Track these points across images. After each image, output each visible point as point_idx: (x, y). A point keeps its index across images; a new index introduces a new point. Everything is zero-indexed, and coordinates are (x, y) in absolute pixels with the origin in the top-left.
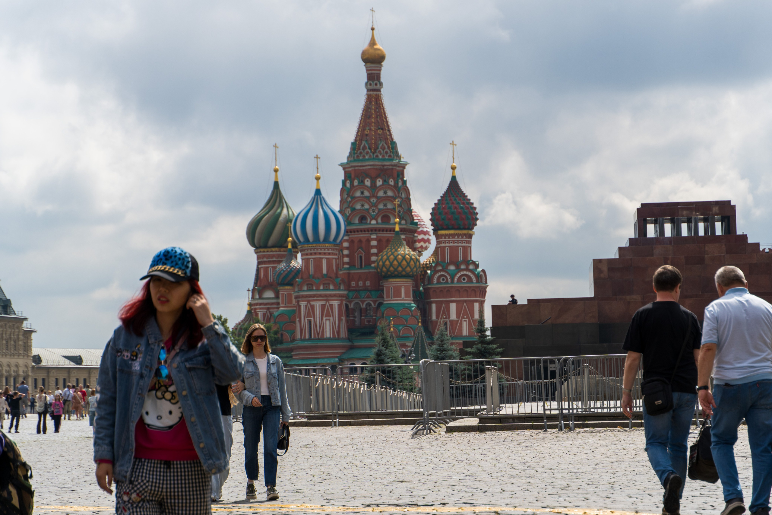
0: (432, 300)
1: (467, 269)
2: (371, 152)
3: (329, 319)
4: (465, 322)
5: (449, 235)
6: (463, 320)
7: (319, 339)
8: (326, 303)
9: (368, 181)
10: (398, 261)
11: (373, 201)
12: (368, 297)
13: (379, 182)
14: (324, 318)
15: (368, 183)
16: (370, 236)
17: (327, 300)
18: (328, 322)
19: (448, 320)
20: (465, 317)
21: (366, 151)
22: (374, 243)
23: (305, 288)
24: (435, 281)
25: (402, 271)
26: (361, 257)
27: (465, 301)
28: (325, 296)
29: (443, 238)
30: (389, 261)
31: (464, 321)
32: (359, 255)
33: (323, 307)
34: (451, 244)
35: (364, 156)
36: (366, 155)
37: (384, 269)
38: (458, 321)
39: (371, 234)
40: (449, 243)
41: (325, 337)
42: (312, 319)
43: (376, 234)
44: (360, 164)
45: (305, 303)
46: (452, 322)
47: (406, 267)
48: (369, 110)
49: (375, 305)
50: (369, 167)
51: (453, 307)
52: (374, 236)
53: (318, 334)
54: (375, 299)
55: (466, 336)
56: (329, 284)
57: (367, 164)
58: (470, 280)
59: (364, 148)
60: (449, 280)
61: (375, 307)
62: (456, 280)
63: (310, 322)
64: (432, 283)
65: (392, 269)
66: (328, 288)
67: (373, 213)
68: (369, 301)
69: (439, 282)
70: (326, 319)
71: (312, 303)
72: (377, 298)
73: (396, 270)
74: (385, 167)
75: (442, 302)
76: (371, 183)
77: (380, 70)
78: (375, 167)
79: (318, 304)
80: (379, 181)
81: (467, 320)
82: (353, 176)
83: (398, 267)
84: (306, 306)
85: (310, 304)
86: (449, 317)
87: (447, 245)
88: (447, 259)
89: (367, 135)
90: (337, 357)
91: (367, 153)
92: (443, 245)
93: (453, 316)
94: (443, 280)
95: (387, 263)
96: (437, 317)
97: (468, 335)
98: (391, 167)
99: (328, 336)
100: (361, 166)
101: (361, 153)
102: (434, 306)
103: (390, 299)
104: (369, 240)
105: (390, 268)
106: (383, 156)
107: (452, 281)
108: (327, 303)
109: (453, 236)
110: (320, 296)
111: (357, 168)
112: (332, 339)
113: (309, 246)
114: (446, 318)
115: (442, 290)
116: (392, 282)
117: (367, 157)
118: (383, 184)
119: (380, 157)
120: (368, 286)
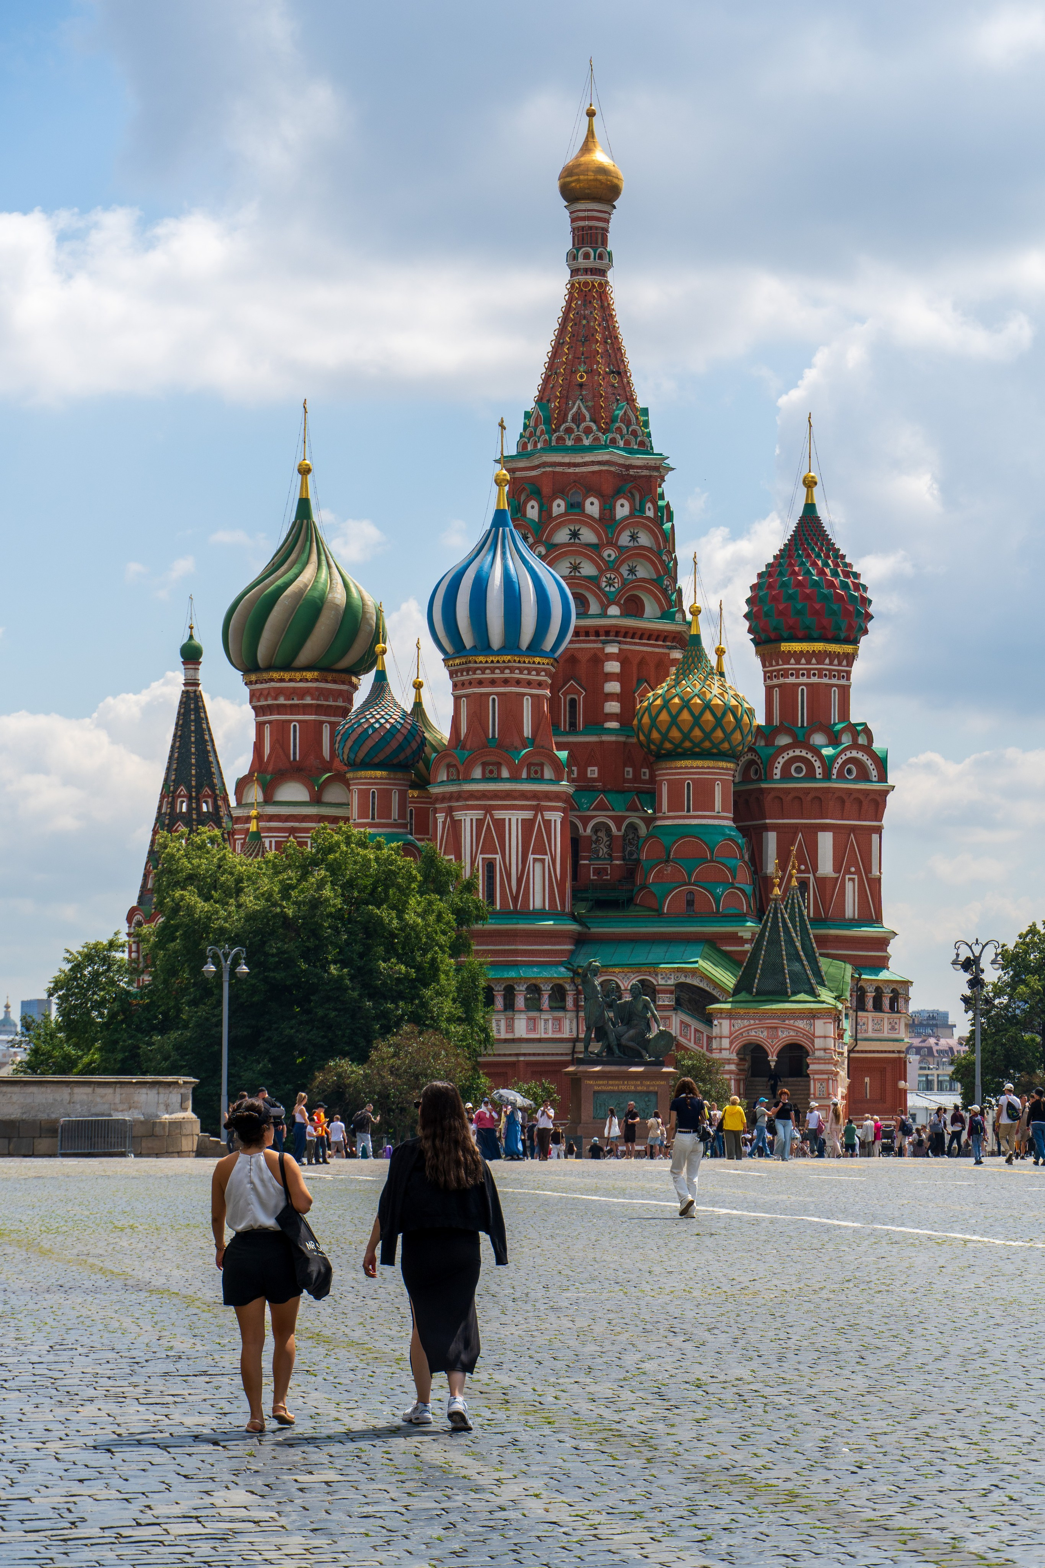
0: (768, 821)
1: (855, 746)
2: (600, 429)
3: (543, 861)
4: (851, 883)
5: (809, 656)
6: (847, 877)
7: (515, 912)
8: (536, 816)
9: (592, 504)
10: (691, 713)
11: (609, 556)
12: (601, 807)
13: (622, 510)
14: (531, 857)
15: (593, 507)
16: (603, 649)
17: (538, 809)
18: (538, 866)
19: (811, 876)
20: (853, 869)
21: (583, 425)
22: (613, 667)
23: (477, 773)
24: (777, 772)
25: (702, 741)
26: (573, 702)
27: (853, 829)
28: (535, 796)
29: (792, 661)
30: (669, 713)
31: (850, 879)
32: (569, 697)
33: (527, 826)
34: (815, 680)
35: (578, 439)
36: (584, 438)
37: (655, 735)
38: (837, 878)
39: (605, 642)
40: (809, 677)
41: (531, 908)
42: (498, 857)
43: (619, 642)
44: (567, 460)
45: (477, 814)
46: (821, 882)
47: (714, 729)
48: (584, 322)
49: (619, 829)
50: (596, 468)
51: (826, 842)
52: (612, 649)
53: (515, 899)
54: (620, 814)
55: (854, 919)
56: (542, 765)
57: (588, 459)
58: (864, 776)
59: (578, 419)
60: (819, 771)
61: (620, 834)
62: (835, 771)
63: (490, 866)
64: (769, 777)
65: (675, 733)
66: (539, 775)
67: (607, 589)
68: (601, 817)
69: (786, 775)
70: (535, 860)
71: (499, 814)
72: (627, 810)
73: (686, 736)
74: (632, 472)
75: (796, 828)
76: (602, 510)
77: (607, 221)
78: (612, 469)
79: (514, 818)
80: (622, 506)
81: (856, 877)
82: (546, 490)
83: (691, 729)
84: (480, 823)
85: (492, 816)
86: (815, 869)
87: (804, 680)
88: (802, 717)
89: (581, 385)
90: (560, 963)
91: (588, 431)
92: (792, 680)
93: (826, 866)
94: (799, 770)
95: (664, 716)
96: (783, 865)
97: (856, 917)
98: (645, 473)
99: (538, 904)
100: (569, 465)
101: (569, 431)
102: (772, 838)
103: (685, 813)
104: (598, 659)
105: (669, 730)
106: (627, 443)
107: (827, 776)
108: (539, 817)
109: (820, 656)
110: (523, 795)
111: (558, 469)
112: (547, 914)
113: (490, 659)
114: (806, 871)
115: (799, 797)
116: (681, 768)
117: (586, 442)
118: (632, 514)
119: (621, 443)
120: (594, 780)
